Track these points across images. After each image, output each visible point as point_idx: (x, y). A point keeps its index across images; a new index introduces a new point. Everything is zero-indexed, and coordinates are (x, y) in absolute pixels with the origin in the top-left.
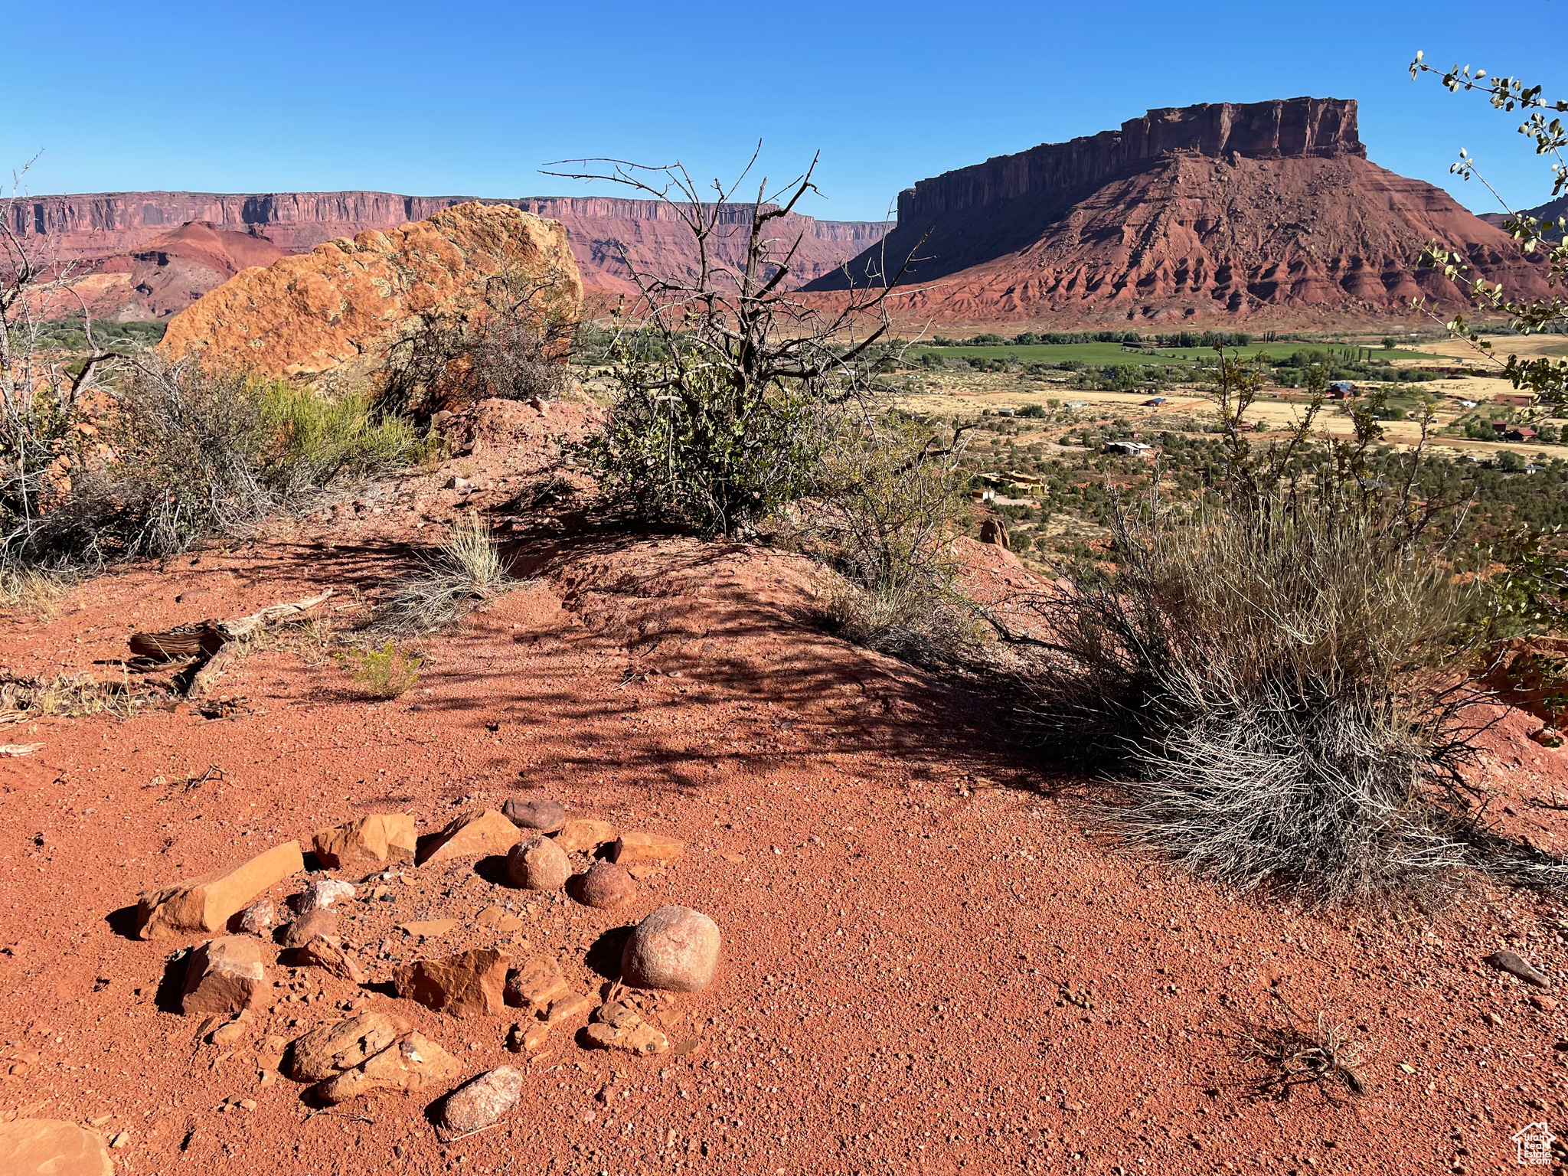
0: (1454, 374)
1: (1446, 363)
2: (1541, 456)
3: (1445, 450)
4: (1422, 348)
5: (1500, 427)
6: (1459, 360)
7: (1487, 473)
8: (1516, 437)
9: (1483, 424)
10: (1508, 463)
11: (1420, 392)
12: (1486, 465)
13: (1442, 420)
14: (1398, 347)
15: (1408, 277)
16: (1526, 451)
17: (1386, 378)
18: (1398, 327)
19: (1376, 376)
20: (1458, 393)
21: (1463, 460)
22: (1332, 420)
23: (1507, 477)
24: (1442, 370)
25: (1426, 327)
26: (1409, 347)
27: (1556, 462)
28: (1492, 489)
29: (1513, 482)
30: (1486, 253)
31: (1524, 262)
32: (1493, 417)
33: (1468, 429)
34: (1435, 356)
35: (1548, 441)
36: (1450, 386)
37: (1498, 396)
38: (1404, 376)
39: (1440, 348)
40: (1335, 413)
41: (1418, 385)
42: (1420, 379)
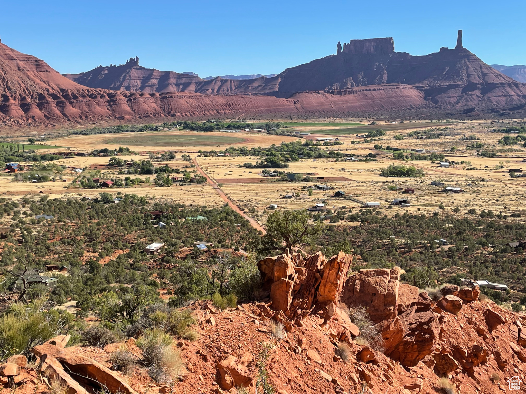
0: (68, 156)
1: (63, 150)
2: (119, 193)
3: (74, 195)
4: (49, 143)
5: (97, 181)
6: (69, 148)
7: (98, 205)
8: (105, 185)
9: (88, 180)
10: (106, 199)
11: (54, 166)
12: (96, 201)
13: (68, 180)
14: (36, 143)
15: (34, 106)
16: (112, 191)
17: (35, 160)
18: (34, 133)
19: (29, 158)
20: (72, 165)
21: (84, 199)
22: (12, 184)
23: (107, 205)
24: (61, 154)
25: (48, 132)
26: (42, 143)
27: (126, 196)
28: (102, 212)
29: (111, 208)
30: (70, 93)
31: (88, 98)
32: (92, 176)
33: (82, 183)
34: (56, 147)
35: (120, 186)
36: (67, 162)
37: (91, 166)
38: (43, 158)
39: (58, 142)
40: (13, 180)
41: (52, 162)
42: (52, 159)
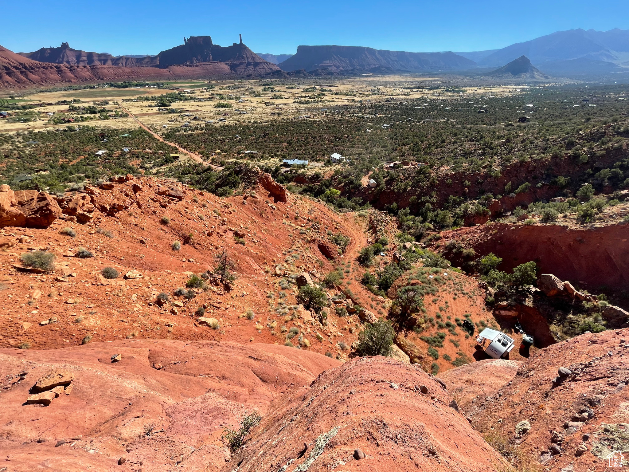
0: (41, 105)
1: (37, 102)
2: (79, 125)
3: (50, 128)
4: (25, 98)
5: (64, 119)
6: (40, 101)
7: (66, 133)
8: (69, 121)
9: (58, 119)
10: (71, 129)
11: (33, 112)
12: (65, 131)
13: (45, 120)
14: (16, 98)
15: (5, 75)
16: (74, 125)
17: (19, 109)
18: (12, 92)
19: (14, 108)
20: (45, 111)
21: (57, 130)
22: (6, 125)
23: (73, 133)
24: (36, 105)
25: (22, 91)
26: (21, 98)
27: (83, 126)
28: (70, 137)
29: (75, 134)
30: (28, 66)
31: (42, 69)
32: (60, 117)
33: (54, 121)
34: (31, 100)
35: (79, 121)
36: (42, 109)
37: (58, 111)
38: (24, 107)
39: (32, 97)
40: (6, 123)
41: (31, 110)
42: (31, 108)
